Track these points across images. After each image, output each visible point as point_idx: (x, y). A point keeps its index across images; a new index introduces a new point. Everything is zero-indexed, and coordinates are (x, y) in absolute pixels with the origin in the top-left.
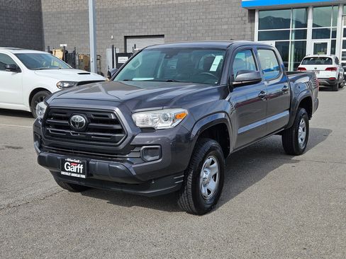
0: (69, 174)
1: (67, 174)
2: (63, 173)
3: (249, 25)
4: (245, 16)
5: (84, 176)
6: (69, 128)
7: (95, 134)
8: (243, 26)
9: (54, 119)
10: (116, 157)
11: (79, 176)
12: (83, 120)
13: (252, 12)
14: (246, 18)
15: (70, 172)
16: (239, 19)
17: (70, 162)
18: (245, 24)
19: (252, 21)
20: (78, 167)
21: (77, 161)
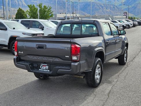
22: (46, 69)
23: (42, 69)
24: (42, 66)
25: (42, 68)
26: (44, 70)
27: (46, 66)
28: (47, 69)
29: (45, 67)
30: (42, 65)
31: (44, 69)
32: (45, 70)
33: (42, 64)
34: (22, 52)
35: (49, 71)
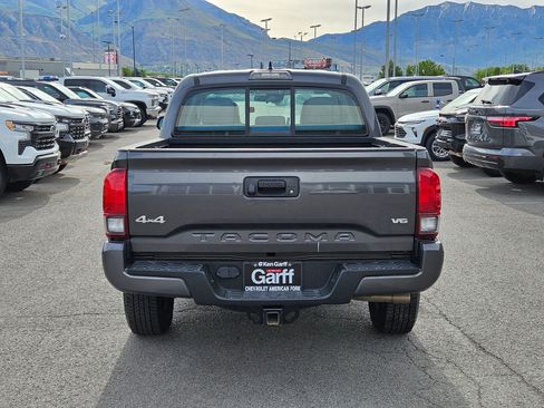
22: (281, 284)
23: (262, 285)
24: (258, 274)
25: (263, 281)
26: (273, 289)
27: (282, 268)
28: (288, 284)
29: (278, 275)
30: (262, 268)
31: (273, 285)
32: (280, 288)
33: (260, 264)
34: (161, 219)
35: (298, 288)
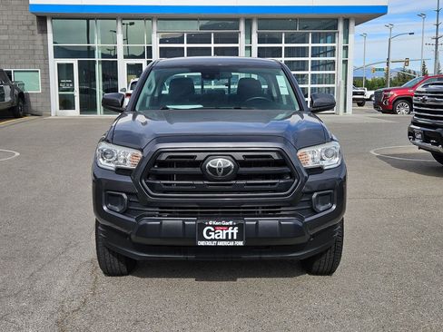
0: (214, 243)
1: (209, 243)
2: (201, 243)
3: (39, 37)
4: (33, 24)
5: (241, 243)
6: (202, 176)
7: (249, 182)
8: (31, 38)
9: (159, 167)
10: (279, 211)
11: (232, 244)
12: (230, 164)
13: (42, 20)
14: (35, 27)
15: (215, 240)
16: (25, 28)
17: (214, 226)
18: (33, 35)
19: (43, 31)
20: (230, 231)
21: (227, 224)
